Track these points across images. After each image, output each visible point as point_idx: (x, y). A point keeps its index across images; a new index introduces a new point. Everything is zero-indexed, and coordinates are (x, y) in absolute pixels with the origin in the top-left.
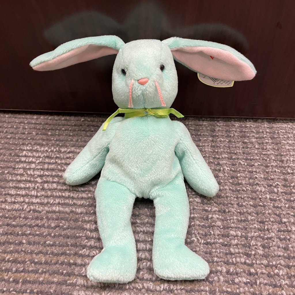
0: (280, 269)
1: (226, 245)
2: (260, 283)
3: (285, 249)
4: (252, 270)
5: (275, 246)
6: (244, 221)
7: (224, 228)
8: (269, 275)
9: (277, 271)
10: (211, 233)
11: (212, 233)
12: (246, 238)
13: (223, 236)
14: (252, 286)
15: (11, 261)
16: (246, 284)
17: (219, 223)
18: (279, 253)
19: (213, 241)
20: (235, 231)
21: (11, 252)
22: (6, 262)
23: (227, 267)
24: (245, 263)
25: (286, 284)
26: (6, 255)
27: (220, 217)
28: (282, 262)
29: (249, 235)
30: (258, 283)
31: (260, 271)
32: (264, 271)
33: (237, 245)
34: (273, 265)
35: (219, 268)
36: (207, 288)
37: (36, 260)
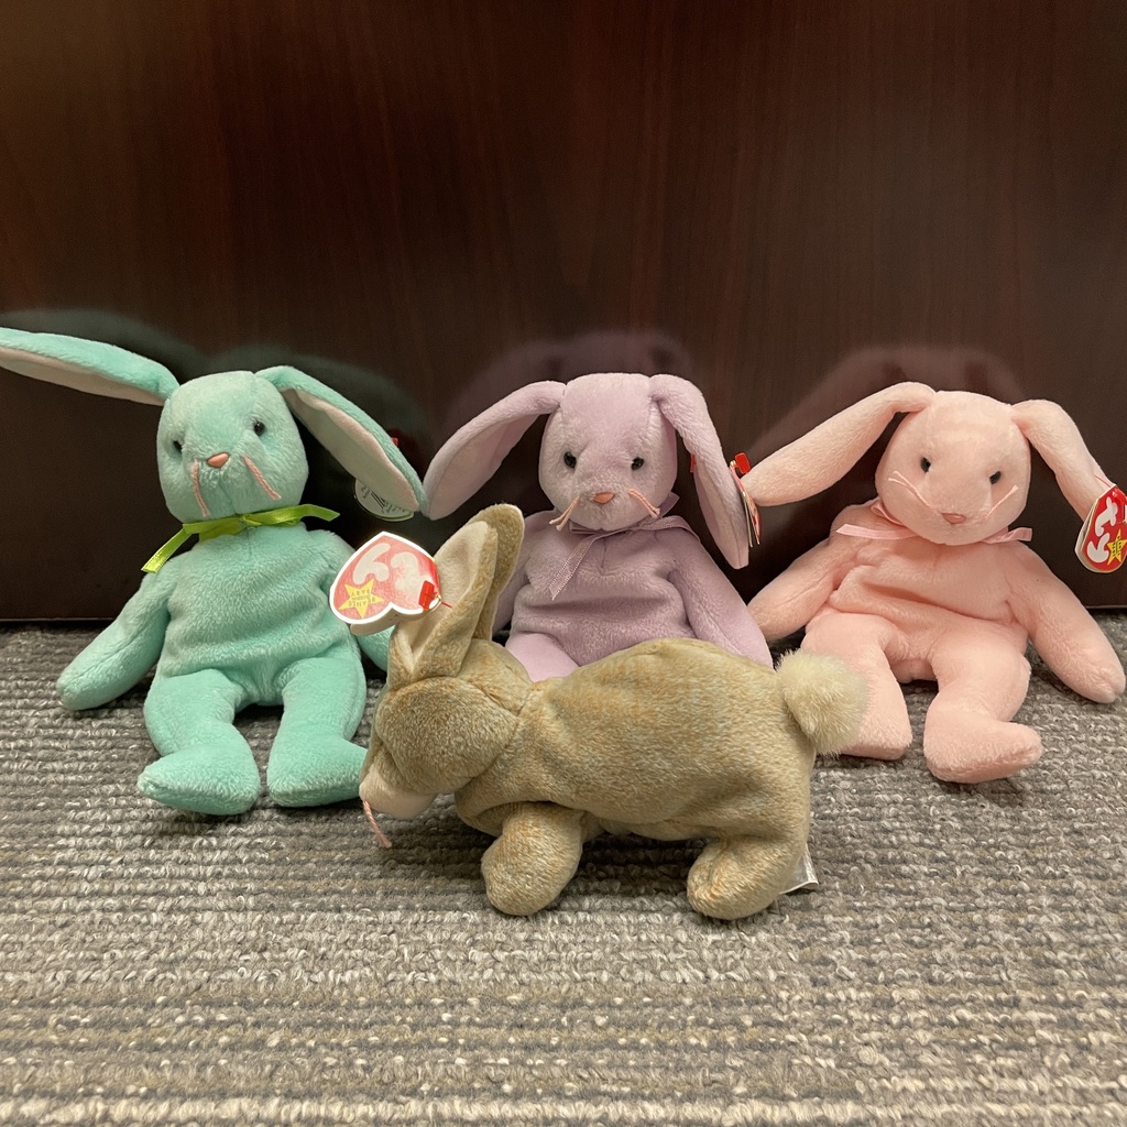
0: (1006, 849)
1: (870, 819)
2: (963, 873)
3: (1012, 818)
4: (941, 854)
5: (987, 813)
6: (908, 779)
7: (860, 792)
8: (982, 861)
9: (998, 853)
10: (830, 800)
11: (833, 799)
12: (917, 805)
13: (860, 805)
14: (944, 878)
15: (348, 862)
16: (930, 875)
17: (848, 784)
18: (1002, 825)
19: (836, 811)
20: (889, 794)
21: (347, 848)
22: (334, 864)
23: (880, 852)
24: (921, 844)
25: (1028, 872)
26: (333, 853)
27: (848, 775)
28: (1012, 839)
29: (923, 800)
30: (959, 873)
31: (959, 854)
32: (970, 854)
33: (896, 816)
34: (990, 846)
35: (860, 852)
36: (837, 885)
37: (410, 858)
